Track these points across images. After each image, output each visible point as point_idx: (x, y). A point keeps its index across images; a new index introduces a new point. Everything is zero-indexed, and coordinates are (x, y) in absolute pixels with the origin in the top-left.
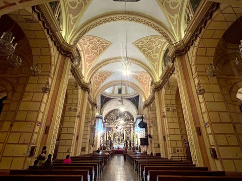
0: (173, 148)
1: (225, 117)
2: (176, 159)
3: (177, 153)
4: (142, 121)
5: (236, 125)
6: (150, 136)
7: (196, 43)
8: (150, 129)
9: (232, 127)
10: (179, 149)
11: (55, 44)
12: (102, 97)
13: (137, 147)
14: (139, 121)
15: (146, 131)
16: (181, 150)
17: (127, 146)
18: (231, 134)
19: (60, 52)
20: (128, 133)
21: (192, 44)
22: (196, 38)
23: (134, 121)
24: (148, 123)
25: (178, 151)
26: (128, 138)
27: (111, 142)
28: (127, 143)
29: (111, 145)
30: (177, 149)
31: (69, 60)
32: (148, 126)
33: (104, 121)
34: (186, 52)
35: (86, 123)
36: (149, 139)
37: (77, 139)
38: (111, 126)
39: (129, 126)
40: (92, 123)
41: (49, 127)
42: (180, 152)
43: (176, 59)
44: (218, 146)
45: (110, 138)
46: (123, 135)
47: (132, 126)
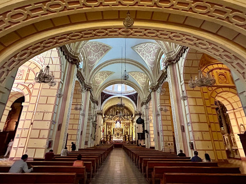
0: (165, 142)
1: (203, 118)
2: (167, 151)
3: (169, 146)
4: (140, 118)
5: (211, 124)
6: (147, 132)
7: (185, 55)
8: (147, 125)
9: (208, 126)
10: (170, 143)
11: (64, 54)
12: (103, 94)
13: (135, 141)
14: (137, 117)
15: (143, 126)
16: (172, 144)
17: (126, 140)
18: (206, 131)
19: (68, 60)
20: (127, 128)
21: (181, 56)
22: (184, 52)
23: (133, 117)
24: (145, 120)
25: (169, 144)
26: (127, 132)
27: (110, 136)
28: (126, 137)
29: (110, 139)
30: (169, 143)
31: (76, 66)
32: (145, 122)
33: (104, 116)
34: (177, 61)
35: (89, 119)
36: (146, 134)
37: (81, 134)
38: (110, 121)
39: (128, 122)
40: (93, 119)
41: (61, 124)
42: (171, 146)
43: (169, 67)
44: (195, 140)
45: (110, 133)
46: (122, 130)
47: (131, 121)
